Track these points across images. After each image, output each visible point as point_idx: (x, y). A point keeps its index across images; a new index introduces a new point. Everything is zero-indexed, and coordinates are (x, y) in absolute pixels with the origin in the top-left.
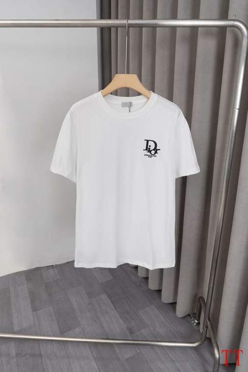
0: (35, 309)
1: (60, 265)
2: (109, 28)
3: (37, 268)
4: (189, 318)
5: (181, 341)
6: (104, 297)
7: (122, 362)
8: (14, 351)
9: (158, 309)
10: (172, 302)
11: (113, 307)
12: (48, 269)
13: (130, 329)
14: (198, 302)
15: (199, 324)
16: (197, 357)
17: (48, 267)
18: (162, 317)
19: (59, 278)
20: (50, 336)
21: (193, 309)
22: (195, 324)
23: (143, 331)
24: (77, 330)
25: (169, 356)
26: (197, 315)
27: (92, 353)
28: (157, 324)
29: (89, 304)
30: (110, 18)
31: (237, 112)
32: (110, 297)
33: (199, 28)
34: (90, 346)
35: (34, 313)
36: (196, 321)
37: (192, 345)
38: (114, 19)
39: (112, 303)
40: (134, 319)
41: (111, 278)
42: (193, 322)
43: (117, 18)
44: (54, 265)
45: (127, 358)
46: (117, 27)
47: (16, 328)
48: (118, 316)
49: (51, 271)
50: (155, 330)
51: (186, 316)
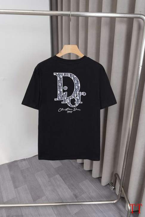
0: (16, 187)
1: (29, 159)
2: (57, 16)
3: (15, 161)
4: (108, 186)
5: (106, 200)
6: (58, 176)
7: (72, 216)
8: (5, 215)
9: (90, 181)
10: (98, 177)
11: (63, 182)
12: (22, 161)
13: (75, 195)
14: (114, 176)
15: (115, 189)
16: (116, 209)
17: (21, 160)
18: (93, 187)
19: (29, 167)
20: (27, 204)
21: (111, 180)
22: (113, 189)
23: (83, 195)
24: (44, 198)
25: (99, 209)
26: (114, 183)
27: (54, 212)
28: (91, 191)
29: (49, 182)
30: (57, 10)
31: (141, 68)
32: (61, 176)
33: (116, 18)
34: (52, 208)
35: (16, 189)
36: (113, 187)
37: (112, 202)
38: (59, 11)
39: (63, 180)
40: (77, 189)
41: (61, 164)
42: (111, 188)
43: (62, 10)
44: (25, 158)
45: (75, 213)
46: (62, 16)
47: (5, 200)
48: (67, 187)
49: (24, 162)
50: (89, 194)
51: (107, 185)
